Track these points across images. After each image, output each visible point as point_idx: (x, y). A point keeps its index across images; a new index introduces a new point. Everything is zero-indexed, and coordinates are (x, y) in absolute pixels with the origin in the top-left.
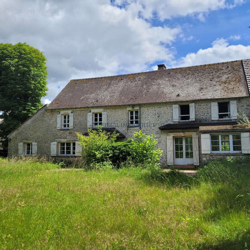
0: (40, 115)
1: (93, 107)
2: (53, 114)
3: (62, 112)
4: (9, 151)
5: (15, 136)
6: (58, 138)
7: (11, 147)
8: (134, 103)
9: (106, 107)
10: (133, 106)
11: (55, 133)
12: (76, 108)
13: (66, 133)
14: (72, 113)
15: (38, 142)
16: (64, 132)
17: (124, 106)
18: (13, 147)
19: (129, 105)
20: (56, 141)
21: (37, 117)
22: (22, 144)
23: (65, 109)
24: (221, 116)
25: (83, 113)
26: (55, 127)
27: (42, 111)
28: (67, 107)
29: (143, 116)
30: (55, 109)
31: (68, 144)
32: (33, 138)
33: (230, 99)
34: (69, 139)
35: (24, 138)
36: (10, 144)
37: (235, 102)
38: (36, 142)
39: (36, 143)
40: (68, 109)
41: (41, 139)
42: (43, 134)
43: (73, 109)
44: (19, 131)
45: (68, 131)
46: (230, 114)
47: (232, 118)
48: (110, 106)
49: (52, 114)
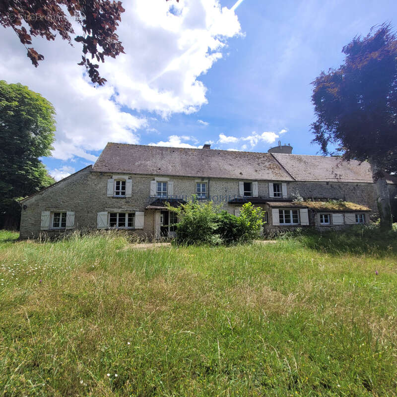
0: (81, 177)
1: (157, 175)
2: (101, 178)
3: (115, 177)
4: (22, 223)
5: (36, 202)
6: (109, 208)
7: (26, 217)
8: (204, 176)
9: (173, 177)
10: (203, 178)
11: (105, 201)
12: (135, 174)
13: (121, 202)
14: (129, 179)
15: (76, 212)
16: (117, 200)
17: (194, 178)
18: (31, 218)
19: (199, 177)
20: (107, 211)
21: (75, 180)
22: (48, 213)
23: (121, 173)
24: (275, 195)
25: (144, 181)
26: (105, 194)
27: (84, 173)
28: (125, 172)
29: (212, 189)
30: (106, 173)
31: (122, 215)
32: (67, 206)
33: (282, 181)
34: (126, 209)
35: (52, 205)
36: (24, 213)
37: (285, 184)
38: (72, 211)
39: (73, 213)
40: (124, 174)
41: (81, 208)
42: (84, 201)
43: (131, 175)
44: (43, 195)
45: (124, 200)
46: (282, 194)
47: (284, 197)
48: (178, 176)
49: (99, 178)
